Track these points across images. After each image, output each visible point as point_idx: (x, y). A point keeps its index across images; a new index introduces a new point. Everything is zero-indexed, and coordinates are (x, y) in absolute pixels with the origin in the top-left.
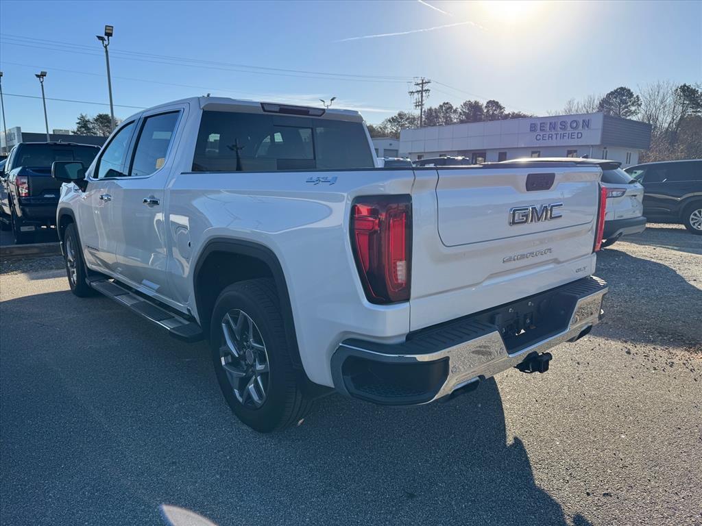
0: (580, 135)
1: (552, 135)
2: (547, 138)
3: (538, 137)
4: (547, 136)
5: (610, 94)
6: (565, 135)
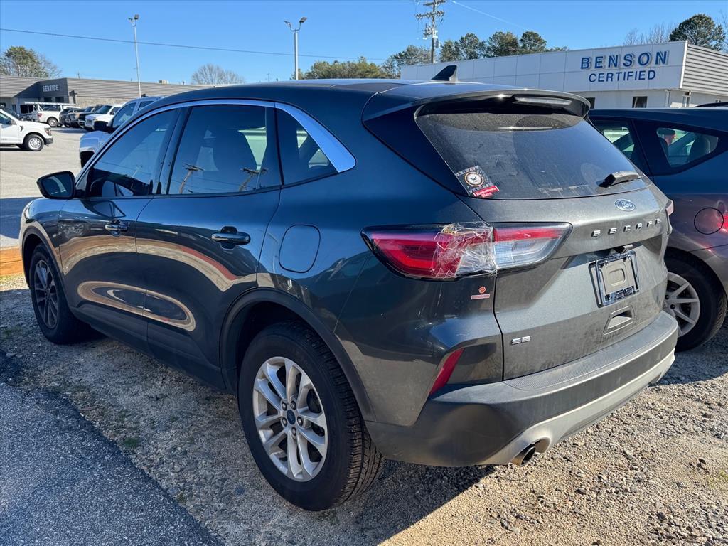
0: (652, 75)
1: (612, 74)
2: (605, 78)
3: (593, 78)
5: (684, 24)
6: (630, 74)
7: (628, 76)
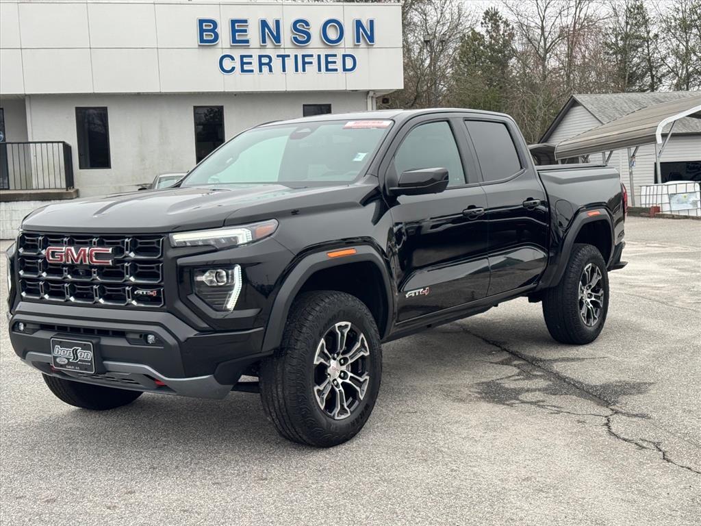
0: (349, 64)
1: (269, 57)
2: (255, 66)
3: (228, 64)
4: (255, 61)
6: (307, 60)
7: (304, 63)
